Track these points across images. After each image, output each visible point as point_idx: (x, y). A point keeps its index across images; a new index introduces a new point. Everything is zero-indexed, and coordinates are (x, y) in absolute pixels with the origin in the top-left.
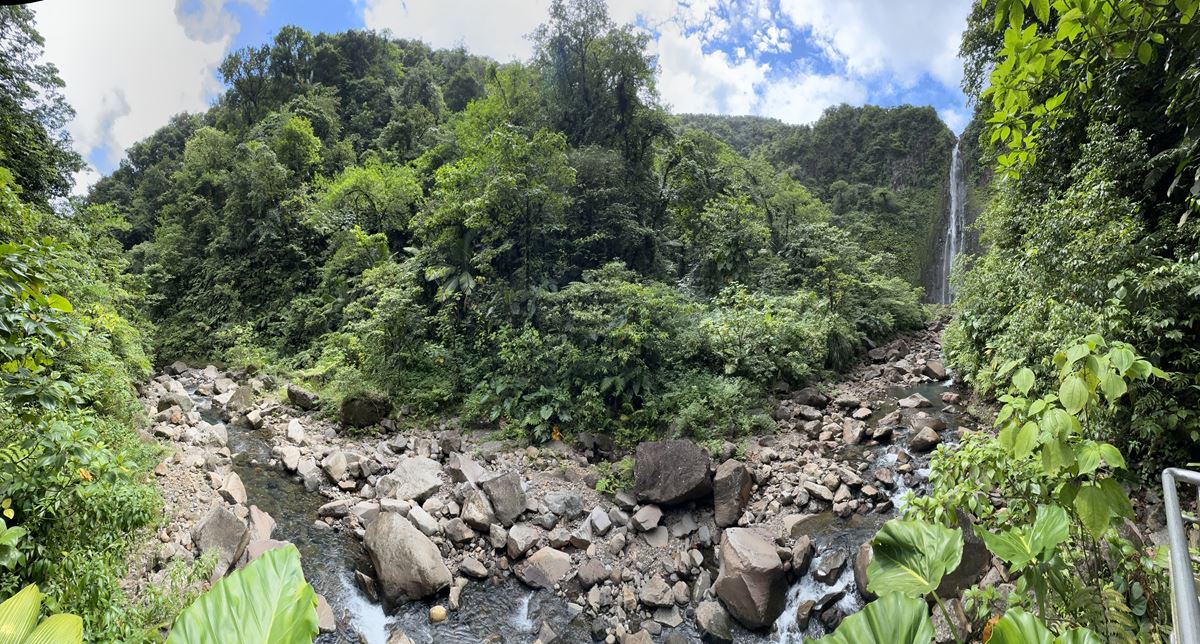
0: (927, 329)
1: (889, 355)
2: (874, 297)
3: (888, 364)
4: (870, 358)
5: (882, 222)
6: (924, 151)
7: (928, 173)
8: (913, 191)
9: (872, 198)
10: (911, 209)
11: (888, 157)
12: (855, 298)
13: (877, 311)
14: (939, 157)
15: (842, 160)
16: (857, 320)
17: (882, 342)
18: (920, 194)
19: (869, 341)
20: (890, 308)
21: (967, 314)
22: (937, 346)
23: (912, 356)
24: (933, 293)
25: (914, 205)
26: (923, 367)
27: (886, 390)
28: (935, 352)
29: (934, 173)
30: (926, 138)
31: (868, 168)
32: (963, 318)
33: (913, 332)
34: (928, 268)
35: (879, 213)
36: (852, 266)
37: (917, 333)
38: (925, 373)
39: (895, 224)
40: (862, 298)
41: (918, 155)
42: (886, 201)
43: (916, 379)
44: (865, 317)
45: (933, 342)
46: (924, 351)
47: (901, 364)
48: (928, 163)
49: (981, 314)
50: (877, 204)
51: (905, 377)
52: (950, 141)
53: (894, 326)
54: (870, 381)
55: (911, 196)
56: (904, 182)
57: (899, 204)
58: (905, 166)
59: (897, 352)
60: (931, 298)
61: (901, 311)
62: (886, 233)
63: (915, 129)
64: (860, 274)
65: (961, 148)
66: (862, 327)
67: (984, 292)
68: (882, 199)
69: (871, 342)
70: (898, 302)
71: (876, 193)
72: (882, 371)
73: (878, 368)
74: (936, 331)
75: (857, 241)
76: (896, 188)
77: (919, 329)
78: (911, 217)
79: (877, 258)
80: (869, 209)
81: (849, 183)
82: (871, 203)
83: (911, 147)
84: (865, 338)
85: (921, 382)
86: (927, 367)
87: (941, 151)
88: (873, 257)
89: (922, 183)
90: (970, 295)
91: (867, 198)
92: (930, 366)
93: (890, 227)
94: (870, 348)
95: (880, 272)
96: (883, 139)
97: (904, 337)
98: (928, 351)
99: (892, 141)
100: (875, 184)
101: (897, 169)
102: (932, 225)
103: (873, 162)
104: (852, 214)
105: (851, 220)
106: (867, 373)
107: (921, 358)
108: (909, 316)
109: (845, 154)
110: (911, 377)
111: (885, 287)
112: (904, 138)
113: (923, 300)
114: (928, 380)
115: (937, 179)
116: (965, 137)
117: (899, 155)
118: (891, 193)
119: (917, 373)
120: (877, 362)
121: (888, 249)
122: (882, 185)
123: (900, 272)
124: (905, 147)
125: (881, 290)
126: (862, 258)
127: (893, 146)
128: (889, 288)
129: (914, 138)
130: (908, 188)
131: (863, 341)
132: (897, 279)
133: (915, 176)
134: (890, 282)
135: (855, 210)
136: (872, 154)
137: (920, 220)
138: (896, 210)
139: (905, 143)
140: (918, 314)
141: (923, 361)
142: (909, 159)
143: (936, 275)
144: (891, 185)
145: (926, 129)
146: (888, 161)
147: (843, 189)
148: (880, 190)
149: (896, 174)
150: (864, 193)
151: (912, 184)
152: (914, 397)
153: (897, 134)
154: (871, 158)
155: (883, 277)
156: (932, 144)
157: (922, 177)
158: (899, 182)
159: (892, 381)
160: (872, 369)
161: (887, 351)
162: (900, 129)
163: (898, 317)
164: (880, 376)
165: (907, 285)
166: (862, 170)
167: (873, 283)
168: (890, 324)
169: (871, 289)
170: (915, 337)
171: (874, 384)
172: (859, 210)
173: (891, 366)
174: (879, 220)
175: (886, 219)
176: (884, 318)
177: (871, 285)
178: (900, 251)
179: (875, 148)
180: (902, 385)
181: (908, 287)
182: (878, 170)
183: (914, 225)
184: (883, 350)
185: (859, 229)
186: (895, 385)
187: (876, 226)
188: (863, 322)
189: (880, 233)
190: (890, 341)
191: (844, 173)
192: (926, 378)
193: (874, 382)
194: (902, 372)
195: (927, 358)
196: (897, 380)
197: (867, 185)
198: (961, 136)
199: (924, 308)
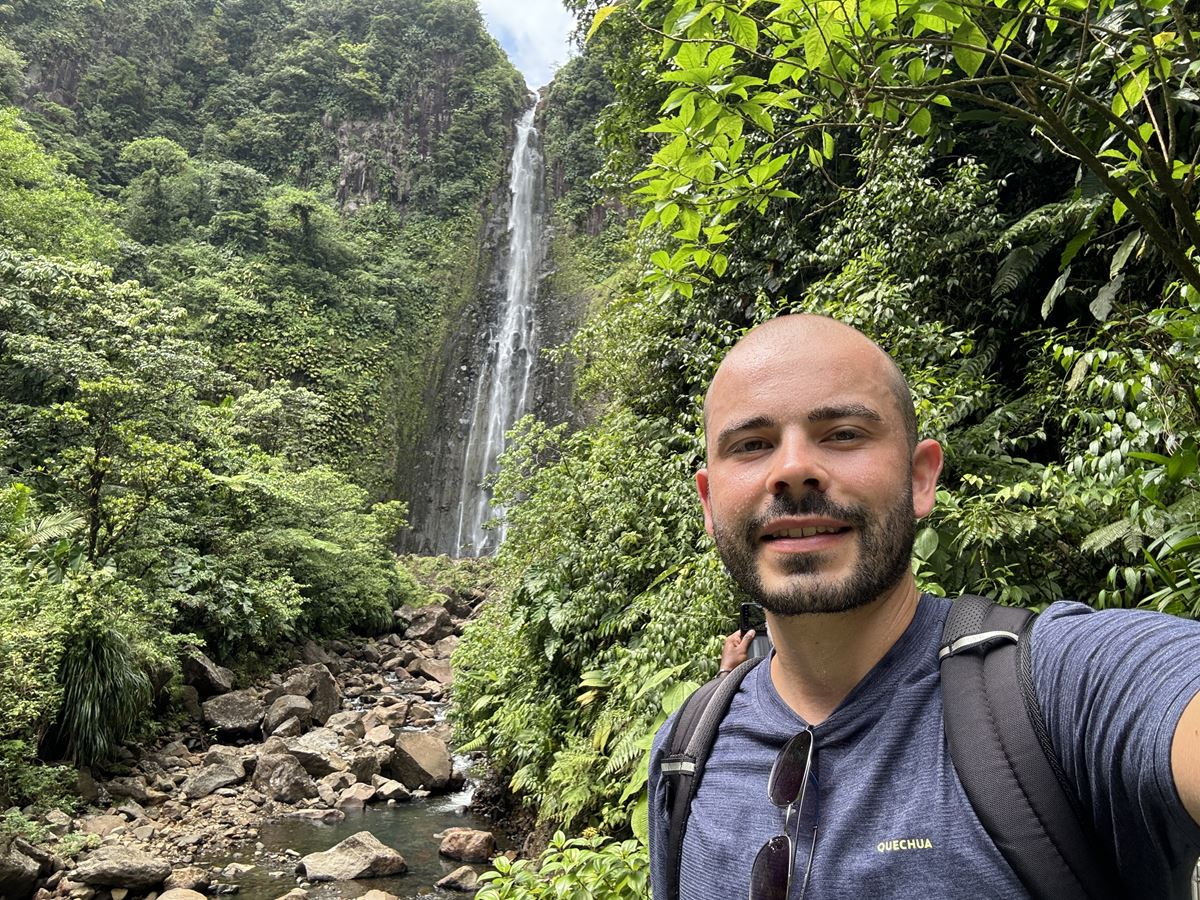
0: (402, 633)
1: (277, 711)
2: (242, 522)
3: (271, 742)
4: (207, 725)
5: (289, 291)
6: (437, 110)
7: (444, 173)
8: (395, 218)
9: (265, 215)
10: (386, 268)
11: (330, 107)
12: (177, 519)
13: (246, 569)
14: (479, 135)
15: (178, 79)
16: (175, 595)
17: (251, 671)
18: (414, 226)
19: (209, 666)
20: (292, 561)
21: (533, 587)
22: (430, 686)
23: (351, 716)
24: (429, 520)
25: (396, 258)
26: (384, 752)
27: (260, 828)
28: (424, 705)
29: (461, 176)
30: (446, 77)
31: (260, 123)
32: (523, 598)
33: (356, 640)
34: (420, 447)
35: (282, 262)
36: (175, 415)
37: (372, 646)
38: (388, 770)
39: (331, 303)
40: (201, 522)
41: (418, 119)
42: (309, 230)
43: (359, 792)
44: (203, 586)
45: (416, 674)
46: (388, 703)
47: (314, 743)
48: (447, 146)
49: (574, 587)
50: (278, 235)
51: (325, 785)
52: (513, 101)
53: (299, 621)
54: (205, 802)
55: (390, 230)
56: (370, 185)
57: (349, 246)
58: (377, 140)
59: (302, 702)
60: (420, 537)
61: (327, 572)
62: (299, 327)
63: (418, 45)
64: (203, 444)
65: (541, 123)
66: (191, 619)
67: (584, 530)
68: (295, 223)
69: (216, 672)
70: (320, 544)
71: (280, 200)
72: (249, 766)
73: (235, 757)
74: (431, 639)
75: (197, 336)
76: (342, 198)
77: (378, 632)
78: (381, 291)
79: (267, 401)
80: (252, 244)
81: (193, 154)
82: (259, 227)
83: (400, 93)
84: (197, 655)
85: (376, 800)
86: (399, 752)
87: (486, 120)
88: (253, 395)
89: (425, 199)
90: (546, 535)
91: (245, 209)
92: (408, 746)
93: (315, 309)
94: (209, 689)
95: (269, 446)
96: (318, 52)
97: (328, 658)
98: (402, 703)
99: (344, 64)
100: (277, 175)
101: (352, 146)
102: (445, 321)
103: (279, 108)
104: (190, 249)
105: (186, 268)
106: (193, 776)
107: (379, 722)
108: (352, 590)
109: (188, 64)
110: (344, 783)
111: (284, 494)
112: (382, 64)
113: (399, 542)
114: (396, 794)
115: (468, 195)
116: (556, 98)
117: (362, 106)
118: (327, 211)
119: (363, 771)
120: (231, 737)
121: (300, 377)
122: (301, 182)
123: (331, 449)
124: (383, 90)
125: (267, 502)
126: (213, 397)
127: (346, 77)
128: (298, 498)
129: (410, 70)
130: (382, 205)
131: (188, 665)
132: (324, 473)
133: (404, 177)
134: (300, 479)
135: (201, 238)
136: (277, 84)
137: (409, 303)
138: (341, 263)
139: (385, 77)
140: (381, 584)
141: (384, 733)
142: (393, 126)
143: (442, 471)
144: (327, 188)
145: (447, 52)
146: (327, 118)
147: (168, 167)
148: (293, 195)
149: (347, 157)
150: (239, 195)
151: (392, 197)
152: (355, 844)
153: (362, 48)
154: (275, 96)
155: (278, 461)
156: (463, 95)
157: (426, 182)
158: (355, 183)
159: (280, 799)
160: (213, 759)
161: (269, 701)
162: (372, 36)
163: (316, 591)
164: (240, 782)
165: (355, 495)
166: (241, 123)
167: (243, 477)
168: (286, 613)
169: (232, 498)
170: (366, 656)
171: (218, 810)
172: (217, 241)
173: (281, 749)
174: (280, 283)
175: (302, 285)
176: (269, 591)
177: (236, 484)
178: (339, 386)
179: (292, 70)
180: (312, 811)
181: (357, 501)
182: (292, 138)
183: (390, 316)
184: (253, 696)
185: (208, 301)
186: (291, 811)
187: (269, 302)
188: (195, 601)
189: (278, 322)
190: (282, 669)
191: (177, 116)
192: (390, 786)
193: (217, 803)
194: (316, 767)
195: (399, 723)
196: (297, 793)
197: (250, 171)
198: (542, 91)
199: (399, 565)
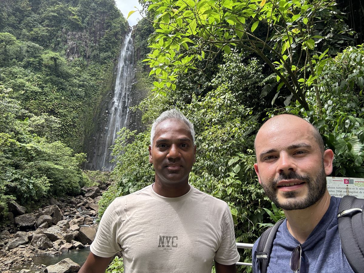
0: (84, 196)
1: (40, 220)
2: (30, 159)
3: (38, 230)
4: (16, 225)
5: (49, 84)
6: (100, 30)
7: (101, 50)
8: (86, 63)
9: (42, 59)
10: (82, 78)
11: (65, 27)
12: (7, 158)
13: (31, 174)
14: (113, 39)
15: (14, 14)
16: (6, 182)
17: (32, 207)
18: (91, 66)
19: (17, 206)
20: (47, 172)
21: (125, 181)
22: (93, 212)
23: (65, 222)
24: (94, 159)
25: (85, 75)
28: (90, 218)
29: (107, 51)
30: (103, 20)
31: (41, 30)
32: (121, 184)
33: (68, 197)
34: (92, 135)
35: (47, 75)
36: (8, 124)
37: (73, 199)
39: (63, 89)
40: (16, 159)
41: (94, 32)
42: (56, 65)
44: (16, 180)
45: (88, 208)
46: (78, 217)
47: (53, 230)
48: (103, 42)
49: (137, 181)
50: (46, 66)
51: (56, 244)
52: (125, 28)
53: (49, 191)
54: (14, 250)
55: (84, 67)
56: (77, 52)
57: (70, 71)
58: (80, 38)
59: (49, 217)
60: (91, 165)
61: (59, 176)
62: (52, 96)
63: (94, 9)
64: (17, 133)
65: (133, 36)
66: (11, 190)
68: (52, 63)
69: (20, 208)
70: (56, 166)
71: (47, 55)
72: (30, 238)
73: (25, 235)
74: (93, 197)
75: (17, 98)
76: (68, 55)
77: (76, 195)
78: (80, 86)
79: (40, 120)
80: (37, 69)
81: (18, 39)
82: (40, 63)
83: (88, 24)
84: (13, 202)
87: (116, 35)
88: (35, 118)
89: (96, 57)
90: (130, 164)
91: (35, 57)
93: (58, 90)
94: (17, 213)
95: (40, 134)
96: (62, 8)
97: (58, 203)
98: (82, 217)
99: (70, 13)
100: (46, 47)
101: (72, 39)
102: (101, 96)
103: (48, 26)
104: (16, 69)
105: (14, 75)
106: (11, 241)
107: (75, 223)
108: (67, 181)
109: (17, 10)
111: (44, 150)
112: (82, 14)
113: (83, 166)
115: (109, 57)
116: (138, 29)
117: (75, 27)
118: (63, 59)
119: (68, 239)
120: (25, 229)
121: (52, 112)
122: (54, 50)
123: (62, 136)
124: (83, 22)
125: (39, 153)
126: (22, 118)
127: (71, 17)
128: (49, 151)
129: (92, 17)
130: (81, 59)
131: (10, 205)
132: (59, 143)
133: (89, 50)
134: (50, 145)
135: (19, 66)
136: (47, 18)
137: (89, 90)
138: (67, 76)
139: (83, 19)
140: (77, 179)
141: (76, 227)
142: (85, 34)
144: (63, 52)
145: (104, 12)
146: (64, 30)
147: (9, 42)
148: (52, 54)
149: (70, 43)
150: (33, 53)
151: (85, 56)
152: (64, 262)
153: (76, 9)
154: (46, 22)
155: (43, 139)
156: (109, 26)
157: (95, 52)
158: (72, 51)
159: (40, 248)
160: (18, 236)
161: (38, 217)
162: (79, 5)
163: (55, 182)
164: (27, 243)
165: (68, 151)
166: (35, 29)
167: (31, 144)
168: (44, 188)
169: (27, 151)
170: (71, 203)
171: (19, 252)
172: (25, 67)
173: (41, 232)
174: (46, 82)
175: (53, 83)
176: (39, 182)
177: (28, 146)
178: (65, 116)
179: (53, 14)
180: (51, 252)
181: (69, 153)
182: (52, 35)
183: (83, 94)
184: (33, 216)
185: (21, 86)
186: (44, 252)
187: (42, 88)
188: (13, 184)
189: (45, 94)
190: (43, 207)
191: (13, 26)
193: (19, 250)
194: (53, 238)
196: (46, 246)
197: (37, 45)
198: (134, 27)
199: (83, 174)
